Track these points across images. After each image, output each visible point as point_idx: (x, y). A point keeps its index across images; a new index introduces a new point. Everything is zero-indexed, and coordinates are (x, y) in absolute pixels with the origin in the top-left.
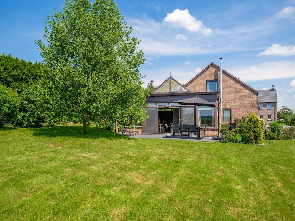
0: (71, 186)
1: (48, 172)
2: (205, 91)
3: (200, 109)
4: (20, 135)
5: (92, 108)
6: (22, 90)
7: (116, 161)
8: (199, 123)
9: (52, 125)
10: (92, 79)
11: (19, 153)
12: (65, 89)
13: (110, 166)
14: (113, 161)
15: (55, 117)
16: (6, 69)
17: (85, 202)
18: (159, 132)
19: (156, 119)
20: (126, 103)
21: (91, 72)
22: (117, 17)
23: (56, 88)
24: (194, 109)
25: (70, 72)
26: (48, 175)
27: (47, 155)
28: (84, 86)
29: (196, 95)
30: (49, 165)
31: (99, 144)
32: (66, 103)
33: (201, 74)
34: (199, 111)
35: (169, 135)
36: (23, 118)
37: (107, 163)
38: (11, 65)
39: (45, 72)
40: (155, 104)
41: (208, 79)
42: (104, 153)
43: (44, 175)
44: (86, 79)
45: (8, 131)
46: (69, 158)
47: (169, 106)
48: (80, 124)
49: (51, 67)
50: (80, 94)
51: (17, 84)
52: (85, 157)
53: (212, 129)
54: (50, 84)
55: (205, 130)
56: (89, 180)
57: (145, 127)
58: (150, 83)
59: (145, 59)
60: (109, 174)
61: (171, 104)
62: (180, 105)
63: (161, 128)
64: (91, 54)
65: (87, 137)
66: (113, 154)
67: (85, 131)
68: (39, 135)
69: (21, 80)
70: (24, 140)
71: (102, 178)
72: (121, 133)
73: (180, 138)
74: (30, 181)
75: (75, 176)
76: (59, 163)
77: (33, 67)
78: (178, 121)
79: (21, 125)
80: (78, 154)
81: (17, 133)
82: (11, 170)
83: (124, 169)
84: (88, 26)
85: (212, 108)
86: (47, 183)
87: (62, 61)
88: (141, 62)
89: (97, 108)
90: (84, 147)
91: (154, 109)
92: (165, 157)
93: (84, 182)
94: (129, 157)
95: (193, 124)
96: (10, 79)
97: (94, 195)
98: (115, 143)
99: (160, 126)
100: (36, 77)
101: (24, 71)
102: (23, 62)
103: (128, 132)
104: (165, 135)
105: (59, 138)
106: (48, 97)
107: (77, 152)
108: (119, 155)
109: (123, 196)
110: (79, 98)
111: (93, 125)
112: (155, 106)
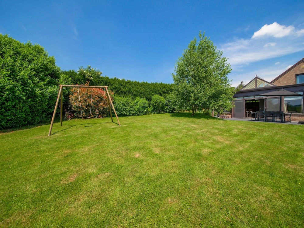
0: (185, 137)
1: (176, 130)
2: (295, 84)
3: (286, 99)
4: (166, 116)
5: (197, 102)
6: (166, 97)
7: (209, 130)
8: (285, 110)
9: (178, 112)
10: (197, 87)
11: (166, 122)
12: (183, 94)
13: (205, 132)
14: (207, 130)
15: (179, 108)
16: (160, 89)
17: (191, 144)
18: (246, 117)
19: (243, 108)
20: (217, 98)
21: (196, 83)
22: (211, 49)
23: (179, 95)
24: (279, 99)
25: (185, 86)
26: (176, 131)
27: (176, 124)
28: (193, 92)
29: (282, 88)
30: (177, 128)
31: (200, 121)
32: (184, 101)
33: (289, 70)
34: (286, 100)
35: (254, 119)
36: (167, 109)
37: (204, 130)
38: (162, 87)
39: (175, 87)
40: (242, 98)
41: (298, 74)
42: (202, 126)
43: (174, 131)
44: (193, 88)
45: (162, 114)
46: (185, 126)
47: (255, 98)
48: (191, 112)
49: (177, 85)
50: (190, 96)
51: (164, 94)
52: (192, 126)
53: (300, 115)
54: (177, 93)
55: (290, 115)
56: (193, 136)
57: (234, 114)
58: (240, 83)
59: (231, 70)
60: (204, 135)
61: (256, 97)
62: (265, 97)
63: (248, 114)
64: (196, 74)
65: (194, 118)
66: (208, 126)
67: (193, 115)
68: (173, 116)
69: (166, 93)
70: (167, 118)
71: (200, 136)
72: (216, 117)
73: (264, 121)
74: (169, 132)
75: (187, 133)
76: (181, 127)
77: (170, 86)
78: (263, 109)
79: (166, 112)
80: (189, 125)
81: (165, 115)
82: (163, 128)
83: (213, 134)
84: (194, 59)
85: (301, 98)
86: (175, 134)
87: (182, 81)
88: (228, 72)
89: (200, 103)
90: (192, 122)
91: (242, 101)
92: (244, 131)
93: (191, 136)
94: (217, 129)
95: (279, 111)
96: (162, 93)
97: (195, 142)
98: (210, 121)
99: (247, 112)
100: (171, 90)
101: (167, 88)
102: (166, 85)
103: (221, 116)
104: (250, 119)
105: (181, 118)
106: (176, 99)
107: (189, 124)
108: (212, 127)
109: (210, 145)
110: (190, 98)
111: (198, 112)
112: (243, 99)
